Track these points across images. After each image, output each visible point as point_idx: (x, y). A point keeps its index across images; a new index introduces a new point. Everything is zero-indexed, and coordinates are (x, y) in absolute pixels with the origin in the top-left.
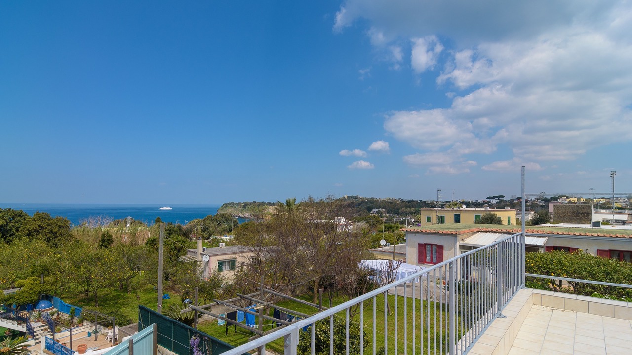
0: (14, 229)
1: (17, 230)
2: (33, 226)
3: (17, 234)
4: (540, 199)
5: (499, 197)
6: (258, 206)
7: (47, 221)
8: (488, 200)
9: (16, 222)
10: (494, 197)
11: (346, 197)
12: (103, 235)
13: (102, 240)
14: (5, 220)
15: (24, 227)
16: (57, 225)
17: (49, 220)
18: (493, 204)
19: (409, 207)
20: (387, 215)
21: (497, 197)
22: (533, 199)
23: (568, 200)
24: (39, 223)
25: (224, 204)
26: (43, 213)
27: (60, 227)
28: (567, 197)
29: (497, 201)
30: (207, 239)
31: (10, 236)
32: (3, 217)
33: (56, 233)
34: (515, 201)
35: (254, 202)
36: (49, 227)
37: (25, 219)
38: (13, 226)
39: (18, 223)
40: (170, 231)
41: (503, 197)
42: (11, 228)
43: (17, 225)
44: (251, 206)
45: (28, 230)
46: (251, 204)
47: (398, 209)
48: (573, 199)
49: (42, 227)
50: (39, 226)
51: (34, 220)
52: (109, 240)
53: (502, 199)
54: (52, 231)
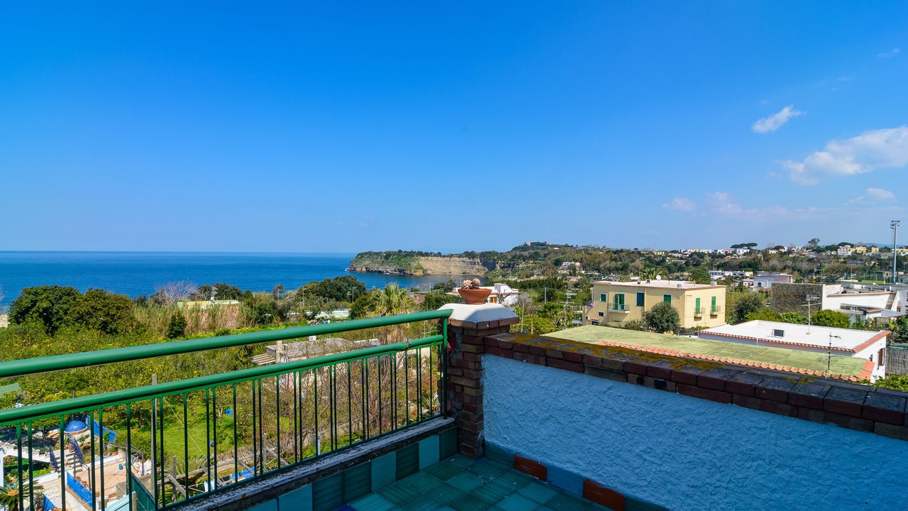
0: (61, 312)
1: (66, 313)
2: (84, 308)
3: (65, 318)
4: (810, 249)
5: (749, 246)
6: (405, 256)
7: (102, 301)
8: (733, 249)
9: (63, 303)
10: (741, 246)
11: (529, 244)
12: (174, 317)
13: (172, 324)
14: (50, 301)
15: (74, 309)
16: (114, 306)
17: (104, 299)
18: (739, 256)
19: (615, 260)
20: (583, 272)
21: (746, 245)
22: (800, 248)
23: (853, 250)
24: (93, 304)
25: (359, 254)
26: (98, 291)
27: (118, 308)
28: (852, 246)
29: (745, 251)
30: (310, 320)
31: (57, 320)
32: (48, 298)
33: (114, 315)
34: (771, 252)
35: (400, 251)
36: (105, 309)
37: (75, 298)
38: (60, 308)
39: (66, 303)
40: (260, 310)
41: (755, 245)
42: (58, 310)
43: (65, 306)
44: (395, 257)
45: (78, 313)
46: (395, 254)
47: (600, 263)
48: (860, 249)
49: (96, 309)
50: (92, 307)
51: (86, 300)
52: (181, 323)
53: (754, 248)
54: (108, 314)
